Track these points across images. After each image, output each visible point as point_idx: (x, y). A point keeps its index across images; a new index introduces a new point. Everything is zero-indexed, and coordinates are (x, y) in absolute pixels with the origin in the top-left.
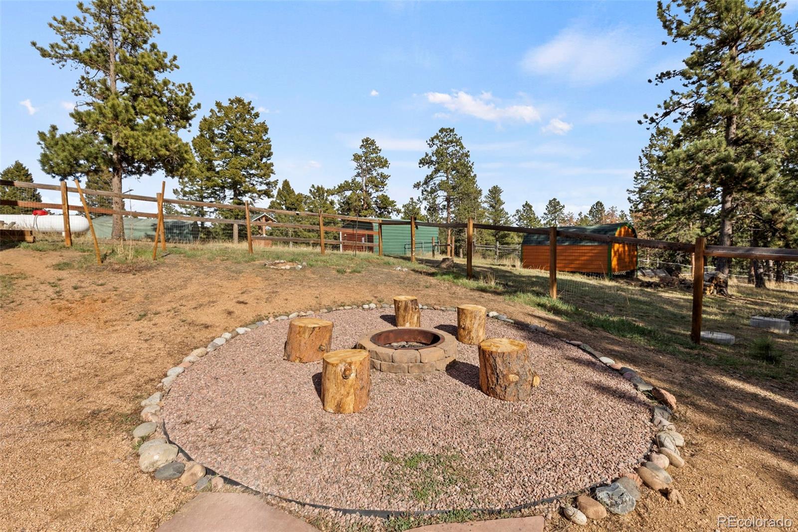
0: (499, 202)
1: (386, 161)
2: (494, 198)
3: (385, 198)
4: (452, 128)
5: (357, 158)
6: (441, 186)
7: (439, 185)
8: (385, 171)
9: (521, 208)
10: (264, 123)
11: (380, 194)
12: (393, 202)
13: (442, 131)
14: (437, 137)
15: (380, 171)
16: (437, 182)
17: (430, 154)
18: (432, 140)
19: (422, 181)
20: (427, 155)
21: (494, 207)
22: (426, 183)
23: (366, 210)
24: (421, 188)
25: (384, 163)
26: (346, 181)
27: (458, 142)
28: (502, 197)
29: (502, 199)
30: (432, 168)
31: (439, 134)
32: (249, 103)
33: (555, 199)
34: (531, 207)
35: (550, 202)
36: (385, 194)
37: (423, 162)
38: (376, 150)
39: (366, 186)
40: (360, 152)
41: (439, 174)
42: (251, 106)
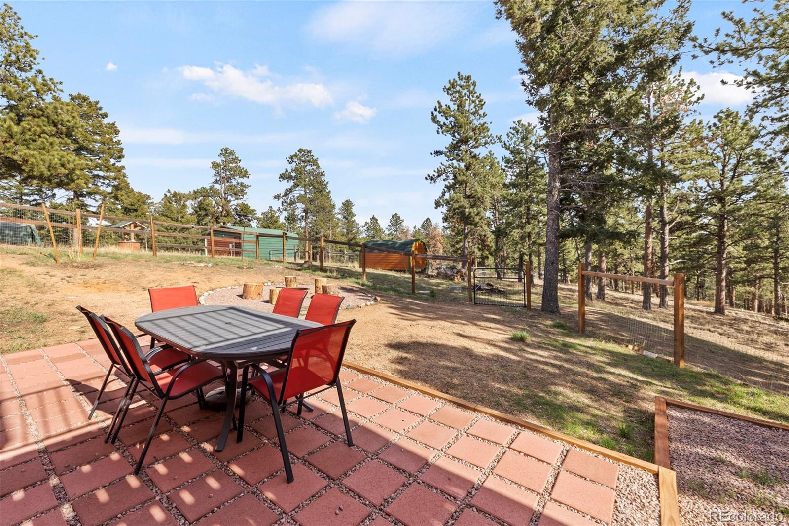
0: (351, 214)
1: (246, 172)
2: (347, 210)
3: (245, 207)
4: (309, 150)
5: (215, 166)
6: (300, 199)
7: (298, 198)
8: (245, 181)
9: (369, 221)
10: (114, 124)
11: (240, 202)
12: (254, 211)
13: (300, 150)
14: (296, 156)
15: (240, 180)
16: (296, 195)
17: (290, 171)
18: (292, 158)
19: (282, 194)
20: (287, 171)
21: (347, 219)
22: (286, 195)
23: (225, 216)
24: (281, 200)
25: (244, 174)
26: (203, 188)
27: (315, 162)
28: (354, 210)
29: (353, 211)
30: (291, 183)
31: (298, 153)
32: (97, 103)
33: (396, 214)
34: (377, 220)
35: (393, 216)
36: (246, 203)
37: (283, 177)
38: (236, 160)
39: (225, 194)
40: (219, 160)
41: (298, 188)
42: (98, 106)
